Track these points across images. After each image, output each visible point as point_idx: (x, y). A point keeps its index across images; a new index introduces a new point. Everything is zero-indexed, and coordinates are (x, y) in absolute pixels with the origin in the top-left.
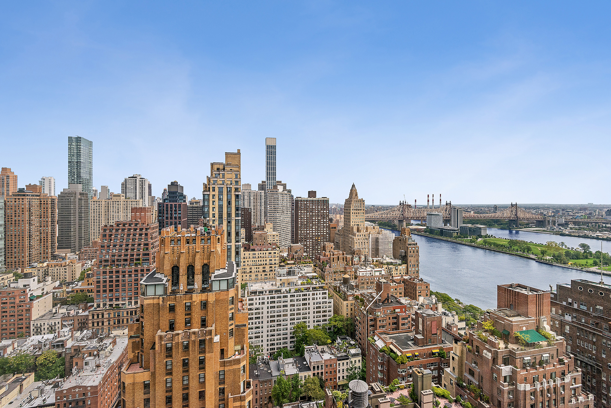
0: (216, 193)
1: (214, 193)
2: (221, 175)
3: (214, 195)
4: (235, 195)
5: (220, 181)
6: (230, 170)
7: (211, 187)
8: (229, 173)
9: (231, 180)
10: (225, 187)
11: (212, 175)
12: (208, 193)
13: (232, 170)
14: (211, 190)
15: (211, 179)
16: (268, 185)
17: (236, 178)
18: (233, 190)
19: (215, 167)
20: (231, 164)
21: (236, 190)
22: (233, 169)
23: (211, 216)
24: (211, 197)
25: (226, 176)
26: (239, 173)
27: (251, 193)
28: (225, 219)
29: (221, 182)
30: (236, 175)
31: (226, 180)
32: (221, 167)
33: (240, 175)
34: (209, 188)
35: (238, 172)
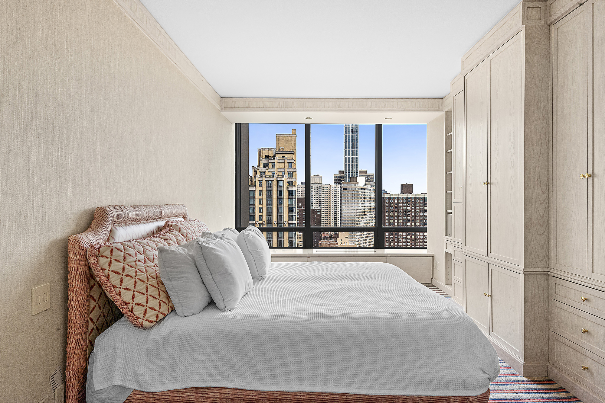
0: (264, 188)
1: (261, 189)
2: (270, 165)
3: (261, 192)
4: (288, 190)
5: (268, 172)
6: (283, 157)
7: (257, 180)
8: (281, 161)
9: (283, 171)
10: (275, 180)
11: (259, 164)
12: (254, 189)
13: (284, 157)
14: (258, 184)
15: (257, 170)
16: (346, 177)
17: (290, 167)
18: (286, 184)
19: (264, 154)
20: (283, 149)
21: (289, 183)
22: (285, 155)
23: (257, 218)
24: (257, 193)
25: (277, 165)
26: (293, 161)
27: (322, 188)
28: (275, 222)
29: (270, 174)
30: (290, 164)
31: (276, 170)
32: (271, 154)
33: (295, 164)
34: (255, 181)
35: (292, 159)
